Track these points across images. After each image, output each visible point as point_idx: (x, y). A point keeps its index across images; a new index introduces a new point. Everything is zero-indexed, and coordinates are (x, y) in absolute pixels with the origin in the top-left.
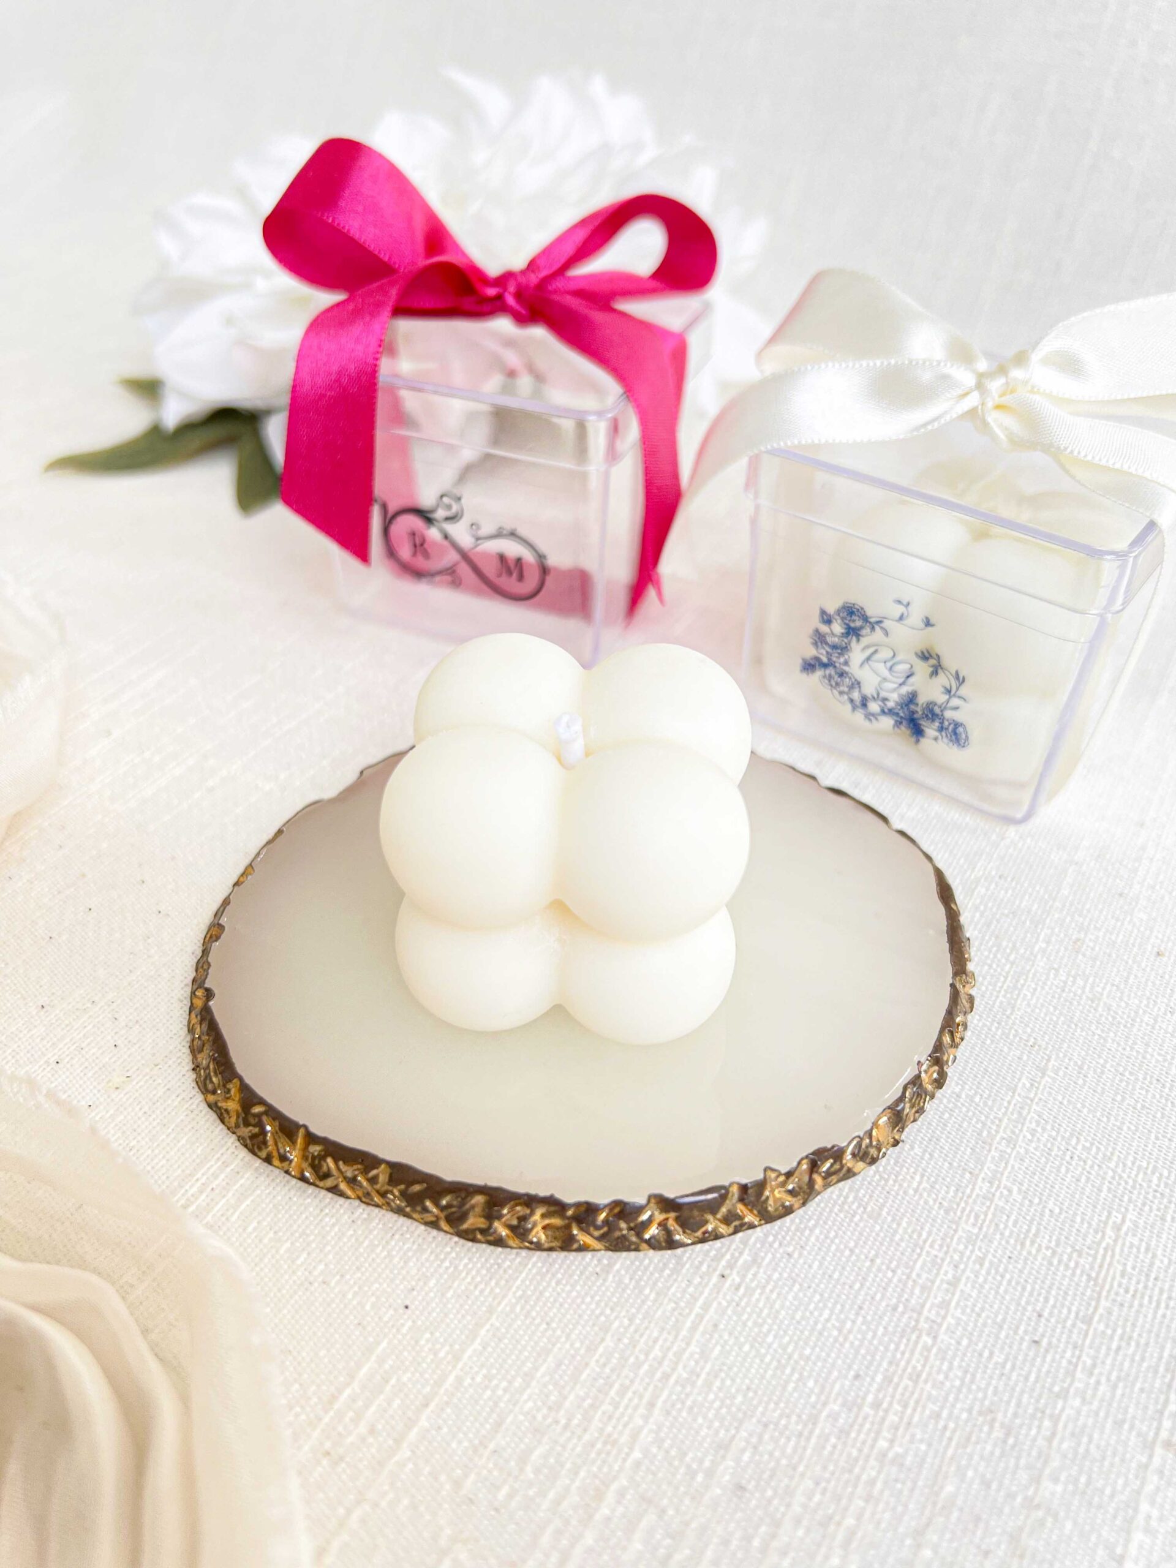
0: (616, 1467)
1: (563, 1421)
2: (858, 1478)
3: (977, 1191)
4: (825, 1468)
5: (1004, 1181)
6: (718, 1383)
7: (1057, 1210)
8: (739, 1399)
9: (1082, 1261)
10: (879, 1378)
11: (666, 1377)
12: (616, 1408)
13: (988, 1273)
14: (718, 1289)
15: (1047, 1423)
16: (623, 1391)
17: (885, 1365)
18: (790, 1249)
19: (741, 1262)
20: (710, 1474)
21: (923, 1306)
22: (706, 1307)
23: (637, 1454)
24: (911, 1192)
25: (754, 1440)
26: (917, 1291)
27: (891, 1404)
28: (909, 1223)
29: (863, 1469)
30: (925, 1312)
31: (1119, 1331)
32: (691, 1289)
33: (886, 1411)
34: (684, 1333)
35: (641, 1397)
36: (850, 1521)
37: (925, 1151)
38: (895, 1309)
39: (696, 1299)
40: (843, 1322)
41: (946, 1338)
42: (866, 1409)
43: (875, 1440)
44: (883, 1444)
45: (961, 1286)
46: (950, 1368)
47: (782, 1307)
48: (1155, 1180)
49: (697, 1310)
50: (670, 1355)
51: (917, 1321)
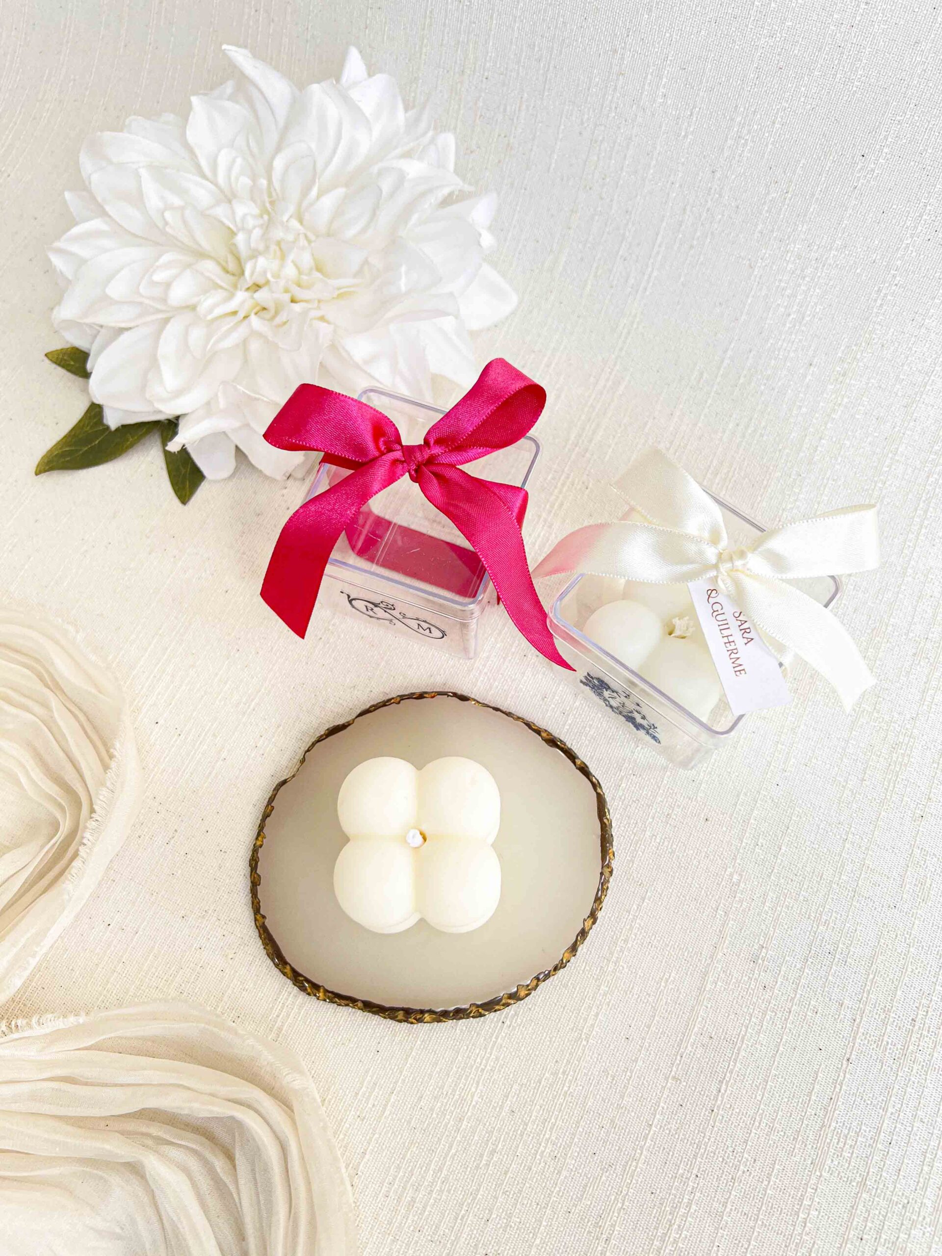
0: (466, 1109)
1: (445, 1093)
2: (556, 1104)
3: (609, 969)
4: (544, 1100)
5: (621, 963)
6: (503, 1070)
7: (642, 975)
8: (511, 1075)
9: (650, 999)
10: (565, 1061)
11: (483, 1070)
12: (465, 1086)
13: (611, 1009)
14: (502, 1028)
15: (628, 1074)
16: (467, 1077)
17: (568, 1055)
18: (530, 1007)
19: (510, 1014)
20: (501, 1107)
21: (583, 1028)
22: (497, 1038)
23: (474, 1103)
24: (581, 972)
25: (518, 1092)
26: (582, 1021)
27: (569, 1072)
28: (580, 988)
29: (558, 1100)
30: (584, 1031)
31: (661, 1030)
32: (490, 1030)
33: (567, 1075)
34: (489, 1050)
35: (474, 1079)
36: (553, 1120)
37: (588, 950)
38: (572, 1030)
39: (493, 1035)
40: (551, 1038)
41: (592, 1041)
42: (560, 1075)
43: (563, 1087)
44: (566, 1088)
45: (599, 1017)
46: (593, 1054)
47: (527, 1034)
48: (686, 954)
49: (494, 1039)
50: (484, 1061)
51: (581, 1035)
